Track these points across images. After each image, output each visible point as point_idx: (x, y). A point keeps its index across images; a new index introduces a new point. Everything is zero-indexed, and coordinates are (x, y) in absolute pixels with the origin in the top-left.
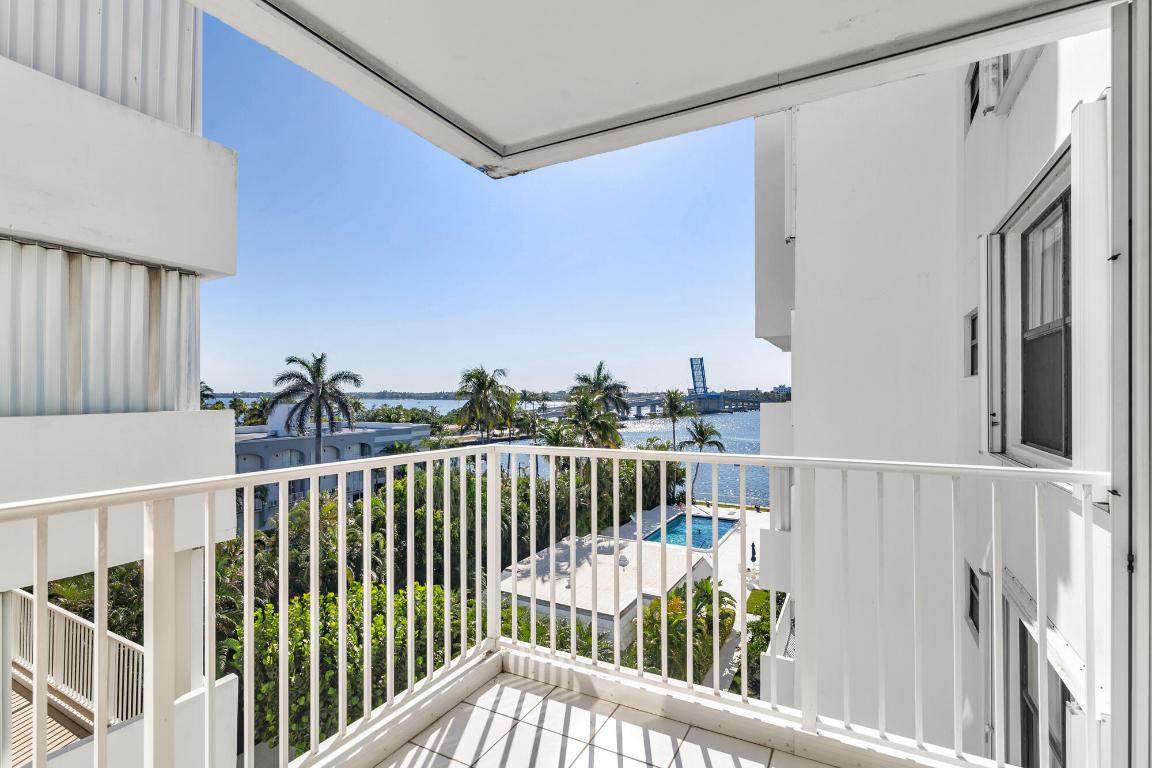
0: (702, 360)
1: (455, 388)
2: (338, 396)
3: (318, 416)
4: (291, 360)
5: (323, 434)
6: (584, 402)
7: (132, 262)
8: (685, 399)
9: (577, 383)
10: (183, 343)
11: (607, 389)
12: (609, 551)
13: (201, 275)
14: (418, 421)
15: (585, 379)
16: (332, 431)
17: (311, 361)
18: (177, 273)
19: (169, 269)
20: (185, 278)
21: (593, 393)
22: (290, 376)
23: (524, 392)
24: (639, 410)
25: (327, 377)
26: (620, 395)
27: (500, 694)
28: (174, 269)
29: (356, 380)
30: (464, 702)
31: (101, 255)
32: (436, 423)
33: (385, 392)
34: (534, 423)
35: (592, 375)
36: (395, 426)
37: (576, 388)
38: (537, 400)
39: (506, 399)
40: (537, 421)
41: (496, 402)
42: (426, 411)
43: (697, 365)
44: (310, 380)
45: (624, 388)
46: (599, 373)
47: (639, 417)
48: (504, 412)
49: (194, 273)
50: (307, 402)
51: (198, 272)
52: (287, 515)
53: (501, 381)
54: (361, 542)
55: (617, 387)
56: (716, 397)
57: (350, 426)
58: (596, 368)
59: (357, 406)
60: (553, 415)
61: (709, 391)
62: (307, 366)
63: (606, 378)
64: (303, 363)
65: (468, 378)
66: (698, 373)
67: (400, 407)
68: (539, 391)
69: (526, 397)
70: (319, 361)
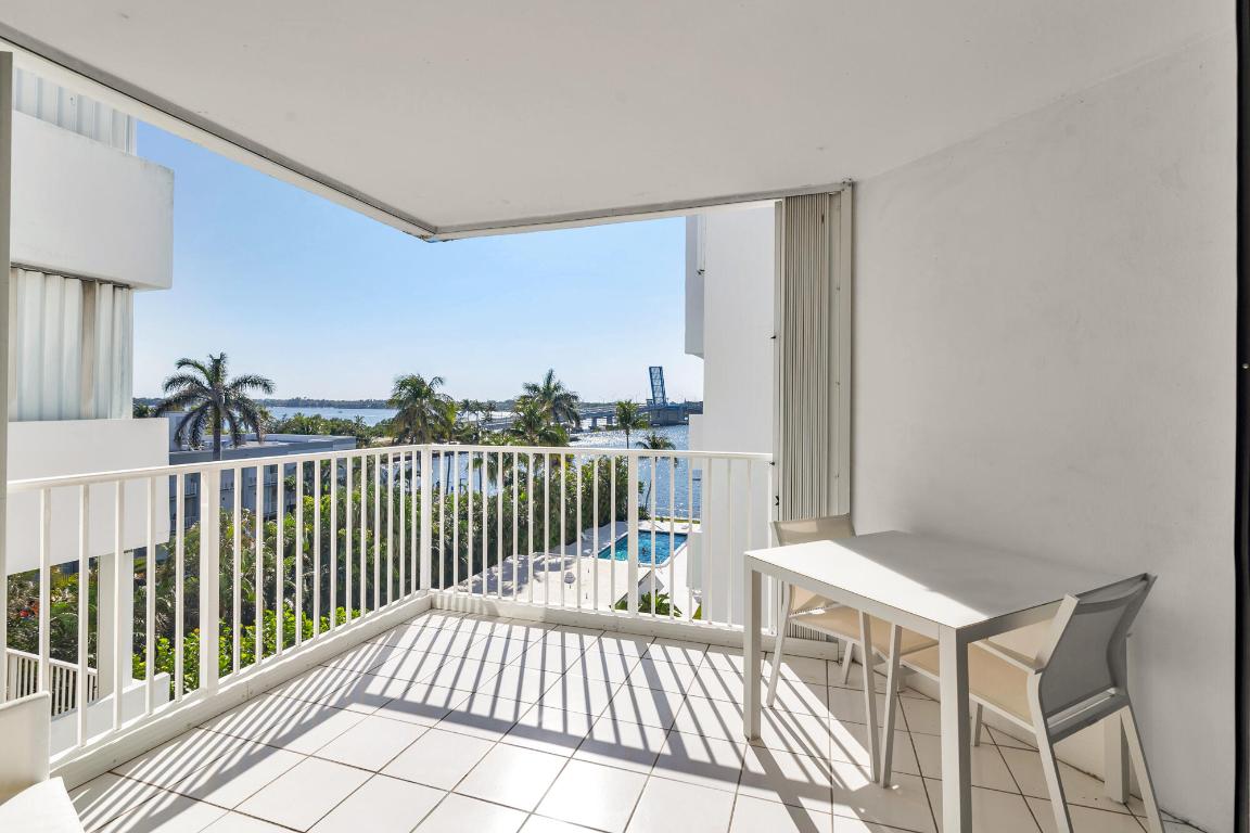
0: (661, 368)
1: (387, 396)
2: (242, 403)
3: (217, 428)
4: (182, 363)
5: (222, 448)
6: (532, 413)
7: (66, 276)
8: (643, 410)
9: (525, 392)
10: (117, 354)
11: (558, 398)
12: (555, 567)
13: (135, 287)
14: (340, 433)
15: (535, 388)
16: (236, 444)
17: (207, 364)
18: (111, 286)
19: (102, 282)
20: (118, 291)
21: (543, 403)
22: (182, 380)
23: (466, 402)
24: (594, 422)
25: (228, 381)
26: (571, 406)
27: (429, 619)
28: (108, 282)
29: (265, 385)
30: (402, 624)
31: (37, 269)
32: (362, 436)
33: (298, 399)
34: (477, 434)
35: (541, 385)
36: (312, 439)
37: (525, 397)
38: (482, 409)
39: (445, 407)
40: (480, 434)
41: (434, 412)
42: (350, 421)
43: (656, 374)
44: (206, 384)
45: (576, 398)
46: (549, 382)
47: (594, 428)
48: (442, 423)
49: (128, 286)
50: (202, 410)
51: (132, 285)
52: (183, 538)
53: (438, 390)
54: (275, 567)
55: (568, 397)
56: (675, 408)
57: (259, 439)
58: (546, 376)
59: (265, 415)
60: (498, 427)
61: (669, 402)
62: (202, 368)
63: (557, 388)
64: (196, 365)
65: (403, 385)
66: (657, 383)
67: (318, 417)
68: (482, 399)
69: (467, 406)
70: (217, 362)
